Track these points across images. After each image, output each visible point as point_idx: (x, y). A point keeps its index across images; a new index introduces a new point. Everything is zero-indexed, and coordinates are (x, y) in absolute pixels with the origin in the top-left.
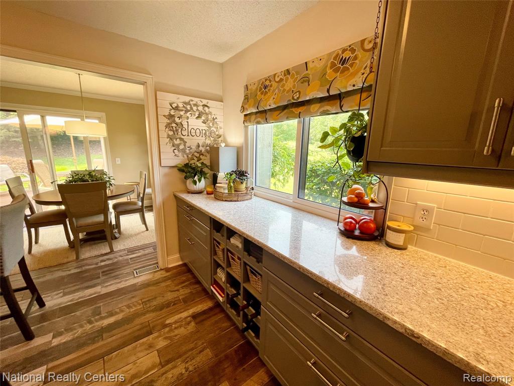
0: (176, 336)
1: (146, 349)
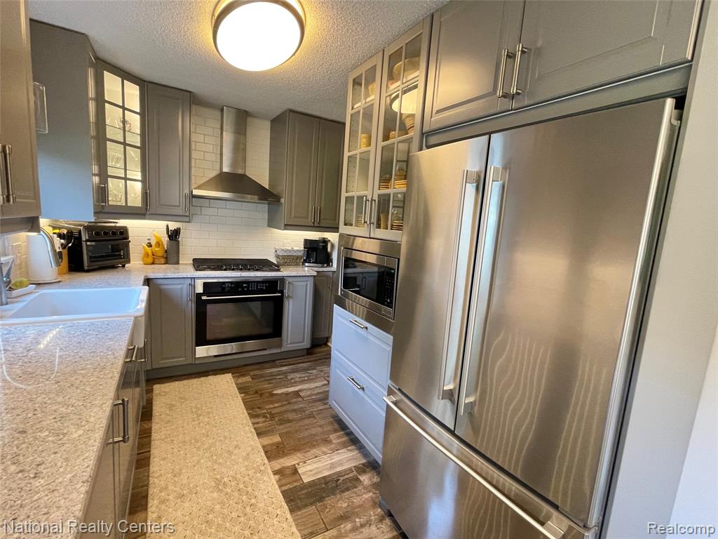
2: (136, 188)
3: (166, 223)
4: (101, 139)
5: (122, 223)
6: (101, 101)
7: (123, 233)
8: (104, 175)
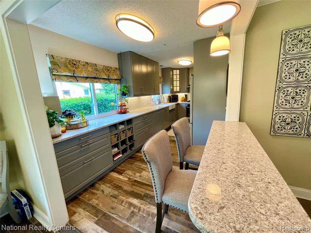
0: (133, 173)
1: (142, 177)
2: (178, 88)
3: (185, 93)
4: (173, 81)
5: (177, 94)
6: (173, 75)
7: (177, 96)
8: (173, 87)
